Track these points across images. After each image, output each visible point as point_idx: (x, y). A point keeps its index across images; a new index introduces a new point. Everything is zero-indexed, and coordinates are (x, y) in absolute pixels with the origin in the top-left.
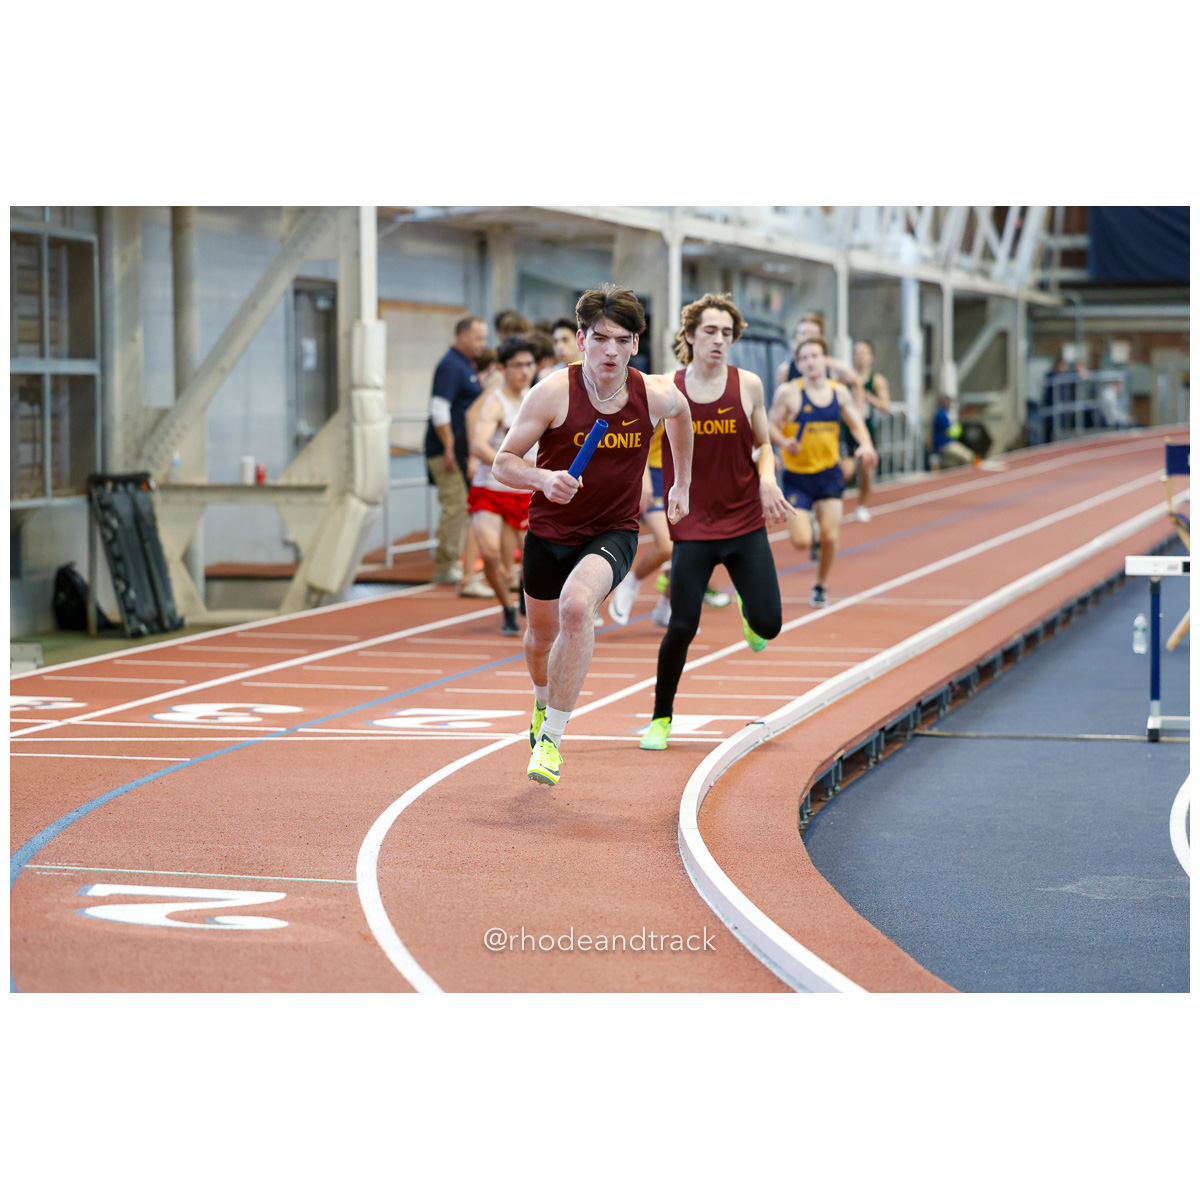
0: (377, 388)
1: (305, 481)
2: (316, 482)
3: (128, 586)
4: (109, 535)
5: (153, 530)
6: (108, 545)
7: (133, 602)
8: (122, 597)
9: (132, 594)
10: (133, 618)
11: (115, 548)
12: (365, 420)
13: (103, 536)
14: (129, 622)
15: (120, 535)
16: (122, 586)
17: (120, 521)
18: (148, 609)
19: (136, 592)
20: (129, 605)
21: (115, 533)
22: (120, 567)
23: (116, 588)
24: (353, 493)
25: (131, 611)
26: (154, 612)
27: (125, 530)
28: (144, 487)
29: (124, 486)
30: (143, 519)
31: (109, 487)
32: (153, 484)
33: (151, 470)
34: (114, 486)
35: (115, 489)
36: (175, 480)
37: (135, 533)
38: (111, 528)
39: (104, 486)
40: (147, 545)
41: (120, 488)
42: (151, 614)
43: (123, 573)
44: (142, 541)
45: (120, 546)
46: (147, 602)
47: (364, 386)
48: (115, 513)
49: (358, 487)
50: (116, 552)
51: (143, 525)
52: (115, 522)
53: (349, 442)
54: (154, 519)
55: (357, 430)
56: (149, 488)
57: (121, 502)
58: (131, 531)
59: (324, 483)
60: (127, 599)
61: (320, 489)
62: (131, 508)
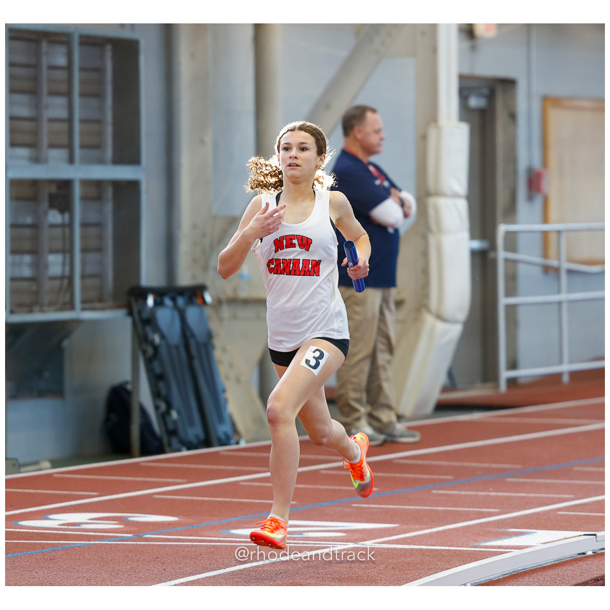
0: (456, 195)
3: (169, 406)
4: (150, 351)
5: (205, 346)
6: (149, 362)
7: (175, 422)
8: (164, 417)
9: (174, 415)
10: (176, 441)
11: (156, 365)
12: (440, 230)
13: (144, 352)
15: (163, 351)
16: (163, 407)
17: (163, 337)
19: (179, 413)
20: (171, 426)
21: (156, 349)
22: (161, 385)
23: (157, 408)
24: (429, 310)
25: (173, 433)
26: (202, 435)
27: (169, 347)
28: (199, 301)
29: (174, 300)
30: (193, 335)
31: (150, 301)
32: (208, 298)
33: (208, 283)
34: (159, 300)
35: (158, 303)
36: (243, 294)
37: (182, 350)
38: (152, 343)
39: (145, 299)
40: (196, 363)
41: (168, 302)
42: (197, 437)
43: (164, 392)
44: (190, 358)
45: (162, 363)
46: (192, 423)
47: (438, 194)
48: (157, 329)
49: (433, 303)
50: (158, 369)
51: (192, 343)
52: (157, 339)
53: (425, 254)
54: (210, 335)
55: (432, 240)
56: (204, 302)
57: (166, 317)
58: (177, 347)
59: (402, 296)
60: (168, 420)
61: (398, 304)
62: (178, 324)
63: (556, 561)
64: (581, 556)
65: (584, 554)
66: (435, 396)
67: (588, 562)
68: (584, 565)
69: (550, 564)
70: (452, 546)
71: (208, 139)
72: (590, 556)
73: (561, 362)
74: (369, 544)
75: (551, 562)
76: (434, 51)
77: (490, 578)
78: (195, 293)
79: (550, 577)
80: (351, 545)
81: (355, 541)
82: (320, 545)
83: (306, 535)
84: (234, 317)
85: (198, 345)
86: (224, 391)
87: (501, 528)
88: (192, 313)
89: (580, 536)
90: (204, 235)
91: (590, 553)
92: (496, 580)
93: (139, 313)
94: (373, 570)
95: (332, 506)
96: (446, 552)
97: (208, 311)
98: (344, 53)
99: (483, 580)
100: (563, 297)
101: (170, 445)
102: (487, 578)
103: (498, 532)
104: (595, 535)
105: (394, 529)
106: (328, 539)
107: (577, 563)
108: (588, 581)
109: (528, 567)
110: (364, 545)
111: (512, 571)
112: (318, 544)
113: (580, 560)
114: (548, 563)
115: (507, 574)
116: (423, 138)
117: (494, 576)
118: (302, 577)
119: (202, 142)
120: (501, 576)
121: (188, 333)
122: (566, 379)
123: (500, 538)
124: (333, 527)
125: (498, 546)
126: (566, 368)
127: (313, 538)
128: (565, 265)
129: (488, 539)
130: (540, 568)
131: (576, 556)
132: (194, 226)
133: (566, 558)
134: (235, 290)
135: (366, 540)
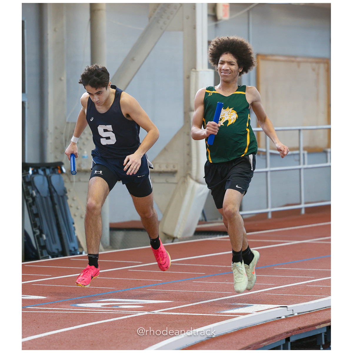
1: (163, 168)
2: (170, 169)
3: (42, 232)
4: (31, 200)
6: (29, 207)
7: (45, 241)
8: (38, 238)
9: (44, 237)
10: (44, 252)
11: (34, 208)
13: (27, 201)
15: (38, 200)
16: (38, 232)
17: (38, 192)
19: (47, 236)
20: (42, 244)
21: (34, 199)
23: (34, 233)
25: (44, 247)
26: (60, 250)
27: (41, 197)
28: (58, 171)
29: (44, 171)
30: (55, 191)
31: (31, 172)
32: (64, 169)
33: (64, 161)
34: (35, 171)
35: (35, 173)
36: (84, 167)
37: (49, 199)
38: (31, 196)
39: (28, 170)
40: (57, 207)
41: (40, 172)
42: (57, 250)
43: (38, 224)
44: (54, 204)
45: (37, 207)
46: (54, 242)
48: (35, 188)
49: (194, 173)
50: (35, 212)
51: (55, 195)
52: (34, 194)
54: (65, 191)
56: (61, 171)
57: (39, 180)
58: (45, 198)
59: (176, 169)
60: (41, 239)
61: (173, 173)
62: (46, 184)
63: (264, 322)
64: (279, 319)
65: (280, 318)
66: (195, 226)
67: (283, 323)
68: (280, 324)
69: (261, 324)
70: (204, 313)
71: (64, 78)
72: (283, 319)
73: (267, 207)
74: (156, 312)
75: (261, 323)
76: (195, 28)
77: (226, 332)
78: (56, 167)
79: (261, 331)
80: (146, 313)
81: (149, 311)
82: (128, 313)
83: (121, 307)
84: (79, 181)
85: (58, 196)
86: (73, 224)
87: (232, 303)
88: (55, 178)
89: (278, 307)
90: (61, 133)
91: (284, 317)
92: (230, 333)
93: (24, 178)
94: (159, 327)
95: (136, 290)
96: (201, 317)
97: (64, 177)
98: (142, 29)
99: (222, 333)
100: (268, 169)
101: (42, 255)
102: (225, 332)
103: (231, 305)
104: (286, 307)
105: (171, 303)
106: (133, 309)
107: (276, 323)
108: (282, 334)
109: (248, 325)
110: (153, 312)
111: (239, 328)
112: (127, 312)
113: (278, 321)
114: (259, 323)
115: (236, 329)
116: (188, 77)
117: (228, 331)
118: (118, 331)
119: (61, 80)
120: (232, 331)
121: (53, 190)
122: (270, 216)
123: (232, 309)
124: (136, 302)
125: (231, 313)
126: (270, 210)
127: (124, 308)
128: (269, 151)
129: (225, 309)
130: (255, 326)
131: (276, 319)
132: (56, 128)
133: (270, 320)
134: (80, 166)
135: (155, 310)
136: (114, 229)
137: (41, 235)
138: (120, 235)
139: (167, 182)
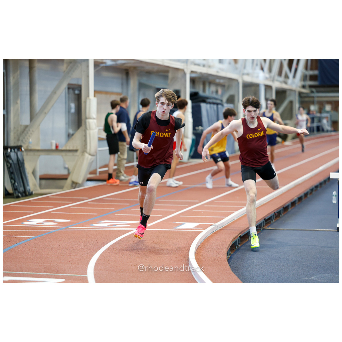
0: (94, 119)
1: (71, 148)
2: (75, 148)
3: (15, 182)
4: (9, 165)
5: (23, 163)
6: (9, 168)
7: (17, 186)
8: (13, 185)
9: (16, 184)
10: (16, 192)
11: (11, 169)
12: (90, 129)
13: (7, 166)
14: (15, 193)
15: (13, 165)
16: (13, 182)
17: (12, 161)
18: (21, 189)
19: (18, 183)
20: (15, 188)
21: (11, 164)
22: (13, 175)
23: (11, 182)
24: (86, 152)
26: (23, 190)
27: (14, 164)
28: (20, 150)
29: (14, 150)
30: (20, 160)
31: (9, 150)
32: (23, 149)
33: (22, 144)
35: (11, 151)
36: (29, 148)
37: (17, 165)
38: (10, 163)
39: (8, 150)
40: (21, 168)
41: (13, 150)
42: (22, 191)
43: (13, 177)
44: (20, 167)
45: (12, 169)
46: (21, 187)
47: (90, 118)
48: (11, 159)
49: (88, 150)
50: (11, 171)
51: (20, 162)
52: (11, 161)
53: (85, 136)
54: (23, 160)
55: (88, 132)
56: (22, 150)
57: (13, 155)
58: (16, 164)
59: (77, 149)
60: (15, 185)
61: (76, 151)
62: (16, 157)
64: (214, 232)
78: (19, 148)
84: (27, 155)
87: (172, 222)
88: (19, 153)
90: (17, 131)
93: (6, 154)
97: (23, 153)
119: (17, 103)
121: (18, 160)
123: (178, 226)
132: (15, 128)
134: (27, 147)
136: (41, 179)
137: (15, 183)
138: (43, 182)
139: (73, 155)
